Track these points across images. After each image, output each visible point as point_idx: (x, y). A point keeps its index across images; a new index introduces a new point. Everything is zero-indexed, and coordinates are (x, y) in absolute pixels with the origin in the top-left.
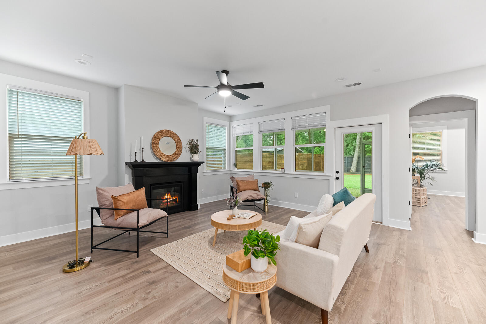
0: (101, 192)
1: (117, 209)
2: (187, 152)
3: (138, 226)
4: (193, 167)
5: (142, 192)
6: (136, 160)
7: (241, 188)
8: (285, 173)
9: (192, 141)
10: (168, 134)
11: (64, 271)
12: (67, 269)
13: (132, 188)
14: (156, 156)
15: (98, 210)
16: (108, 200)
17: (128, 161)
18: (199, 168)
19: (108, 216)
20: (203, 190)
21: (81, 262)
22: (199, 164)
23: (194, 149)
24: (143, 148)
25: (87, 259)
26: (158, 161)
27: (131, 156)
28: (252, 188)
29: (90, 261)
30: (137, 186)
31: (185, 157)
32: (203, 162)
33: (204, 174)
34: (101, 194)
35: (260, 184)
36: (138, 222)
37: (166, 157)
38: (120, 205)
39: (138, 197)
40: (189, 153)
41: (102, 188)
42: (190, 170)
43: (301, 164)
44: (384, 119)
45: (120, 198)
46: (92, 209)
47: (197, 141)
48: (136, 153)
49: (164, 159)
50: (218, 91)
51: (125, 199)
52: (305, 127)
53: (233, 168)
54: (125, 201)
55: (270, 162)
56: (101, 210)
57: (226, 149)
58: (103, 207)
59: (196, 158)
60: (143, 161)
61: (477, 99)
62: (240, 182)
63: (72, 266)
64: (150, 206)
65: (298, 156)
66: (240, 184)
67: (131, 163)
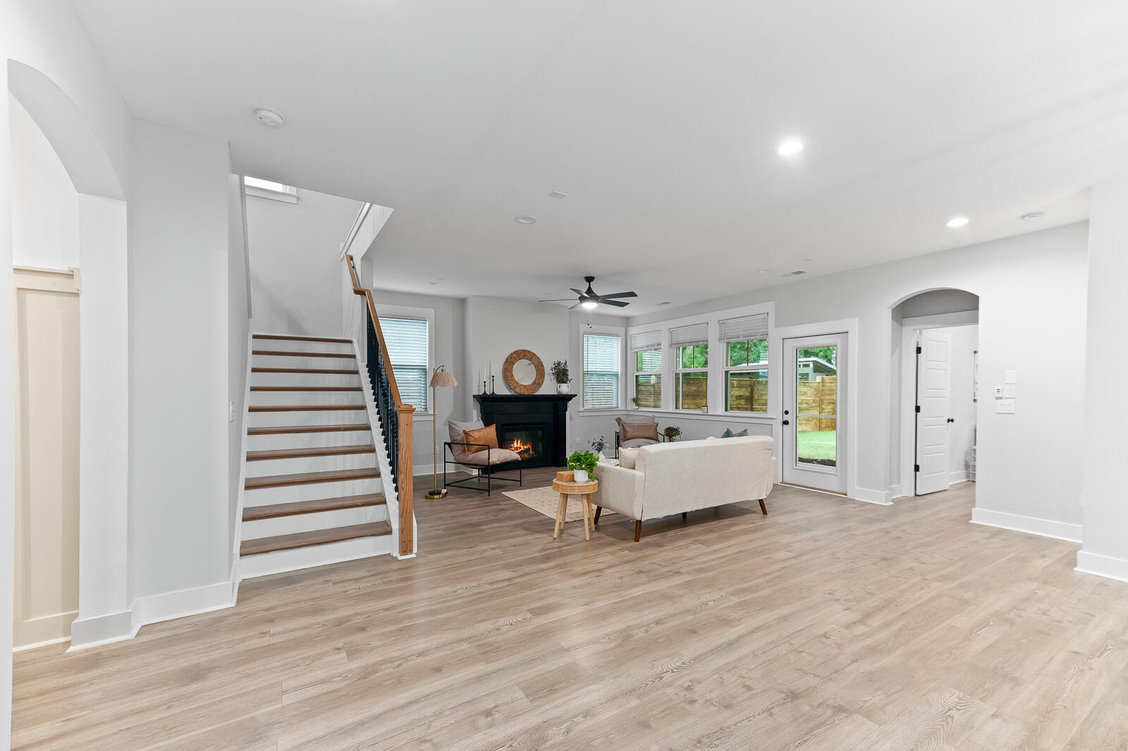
0: (453, 426)
1: (468, 444)
2: (551, 380)
3: (489, 463)
4: (561, 402)
5: (492, 430)
6: (485, 392)
7: (628, 435)
8: (709, 413)
9: (559, 364)
10: (525, 355)
11: (426, 497)
12: (428, 495)
13: (481, 425)
14: (509, 386)
15: (449, 445)
16: (459, 435)
17: (476, 393)
18: (570, 404)
19: (460, 452)
20: (578, 439)
21: (439, 493)
22: (569, 398)
23: (561, 375)
24: (493, 377)
25: (444, 491)
26: (512, 393)
27: (479, 386)
28: (647, 435)
29: (447, 493)
30: (487, 424)
31: (549, 387)
32: (575, 396)
33: (581, 414)
34: (453, 428)
35: (661, 430)
36: (489, 459)
37: (522, 387)
38: (471, 441)
39: (488, 434)
40: (555, 381)
41: (454, 422)
42: (556, 407)
43: (829, 403)
44: (852, 325)
45: (471, 434)
46: (445, 443)
47: (565, 364)
48: (485, 382)
49: (519, 391)
50: (581, 303)
51: (476, 435)
52: (738, 337)
53: (632, 406)
54: (476, 437)
55: (740, 396)
56: (453, 446)
57: (619, 373)
58: (455, 442)
59: (565, 389)
60: (493, 393)
61: (978, 295)
62: (628, 426)
63: (432, 494)
64: (501, 447)
65: (821, 384)
66: (628, 429)
67: (479, 395)
